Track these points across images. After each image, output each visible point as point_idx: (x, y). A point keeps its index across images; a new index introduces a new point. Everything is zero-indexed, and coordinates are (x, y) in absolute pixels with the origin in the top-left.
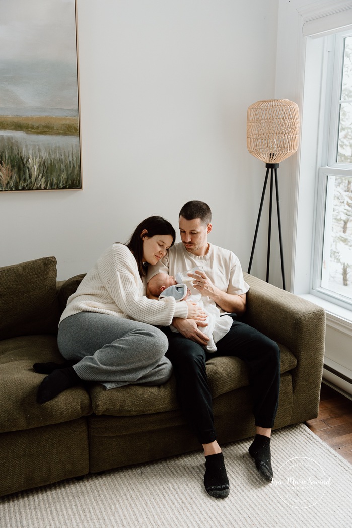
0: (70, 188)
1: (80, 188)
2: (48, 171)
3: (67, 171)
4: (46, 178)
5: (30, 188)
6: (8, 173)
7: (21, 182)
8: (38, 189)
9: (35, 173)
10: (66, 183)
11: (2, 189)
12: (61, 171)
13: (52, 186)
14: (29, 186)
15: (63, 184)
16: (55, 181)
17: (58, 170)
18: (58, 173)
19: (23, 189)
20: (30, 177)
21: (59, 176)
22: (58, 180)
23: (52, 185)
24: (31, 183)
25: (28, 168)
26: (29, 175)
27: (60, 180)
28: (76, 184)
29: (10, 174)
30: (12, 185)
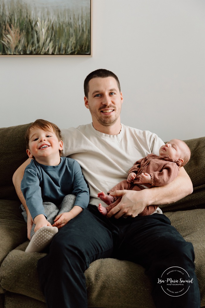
0: (79, 54)
1: (90, 54)
2: (56, 36)
3: (76, 36)
4: (54, 43)
5: (37, 52)
6: (17, 37)
7: (29, 46)
8: (45, 54)
9: (43, 38)
10: (75, 48)
11: (11, 52)
12: (69, 35)
13: (60, 52)
14: (36, 50)
15: (72, 50)
16: (63, 46)
17: (67, 34)
18: (67, 38)
19: (31, 53)
20: (38, 41)
21: (68, 40)
22: (66, 45)
23: (59, 50)
24: (39, 47)
25: (36, 32)
26: (37, 38)
27: (69, 45)
28: (85, 49)
29: (19, 38)
30: (21, 49)
